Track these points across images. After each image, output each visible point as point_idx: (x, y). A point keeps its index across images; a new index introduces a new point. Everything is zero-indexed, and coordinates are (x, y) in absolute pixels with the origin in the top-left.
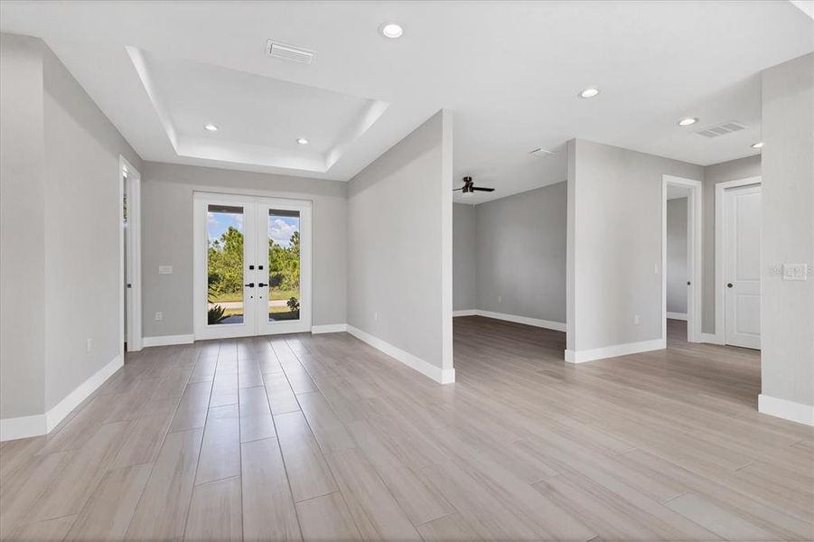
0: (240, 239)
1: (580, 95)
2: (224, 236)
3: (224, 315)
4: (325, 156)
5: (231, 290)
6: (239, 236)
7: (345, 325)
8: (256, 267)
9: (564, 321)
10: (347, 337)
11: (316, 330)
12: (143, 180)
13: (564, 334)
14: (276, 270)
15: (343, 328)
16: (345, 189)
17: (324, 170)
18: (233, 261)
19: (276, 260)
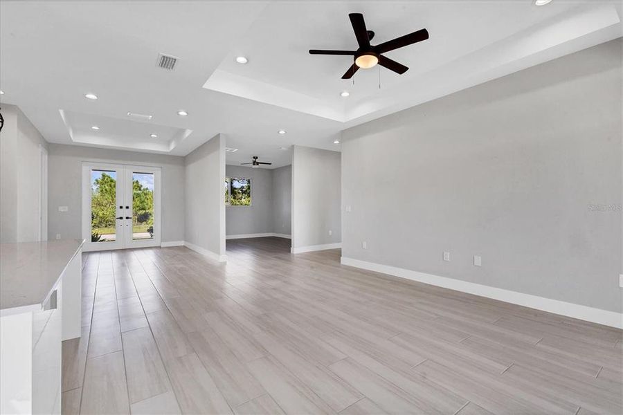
0: (113, 184)
1: (278, 132)
2: (97, 180)
3: (100, 239)
4: (169, 143)
5: (104, 225)
6: (112, 181)
7: (183, 242)
8: (124, 207)
9: (291, 234)
10: (184, 248)
11: (164, 245)
12: (49, 155)
13: (291, 240)
14: (144, 209)
15: (182, 243)
16: (182, 161)
17: (168, 151)
18: (105, 202)
19: (144, 201)
